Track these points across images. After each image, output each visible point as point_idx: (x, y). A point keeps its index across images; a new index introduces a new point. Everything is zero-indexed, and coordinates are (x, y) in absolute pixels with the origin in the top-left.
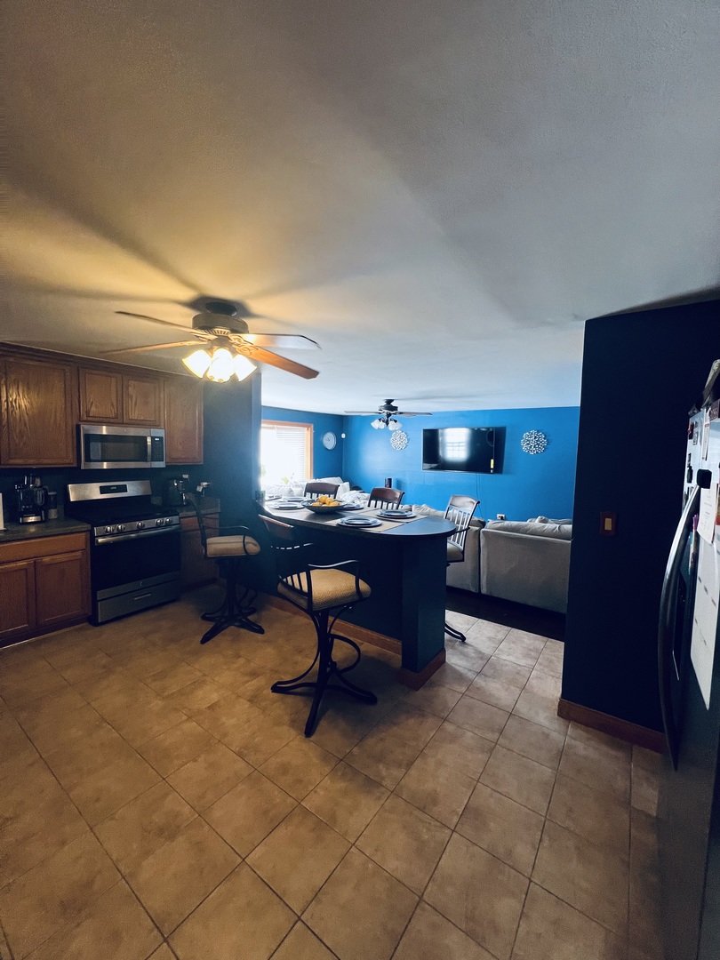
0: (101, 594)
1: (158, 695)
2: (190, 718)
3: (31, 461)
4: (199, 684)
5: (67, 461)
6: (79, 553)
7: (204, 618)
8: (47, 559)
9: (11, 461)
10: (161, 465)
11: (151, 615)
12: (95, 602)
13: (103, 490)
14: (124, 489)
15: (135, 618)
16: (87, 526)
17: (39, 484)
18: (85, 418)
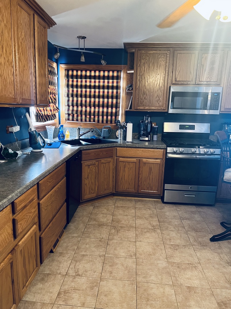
0: (167, 186)
1: (167, 258)
2: (173, 285)
3: (147, 108)
4: (192, 266)
5: (163, 108)
6: (159, 160)
7: (222, 224)
8: (144, 160)
9: (138, 108)
10: (217, 112)
11: (193, 209)
12: (164, 190)
13: (181, 127)
14: (193, 127)
15: (183, 207)
16: (164, 146)
17: (149, 120)
18: (174, 82)
